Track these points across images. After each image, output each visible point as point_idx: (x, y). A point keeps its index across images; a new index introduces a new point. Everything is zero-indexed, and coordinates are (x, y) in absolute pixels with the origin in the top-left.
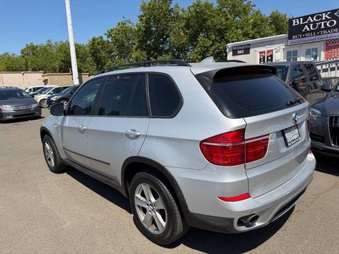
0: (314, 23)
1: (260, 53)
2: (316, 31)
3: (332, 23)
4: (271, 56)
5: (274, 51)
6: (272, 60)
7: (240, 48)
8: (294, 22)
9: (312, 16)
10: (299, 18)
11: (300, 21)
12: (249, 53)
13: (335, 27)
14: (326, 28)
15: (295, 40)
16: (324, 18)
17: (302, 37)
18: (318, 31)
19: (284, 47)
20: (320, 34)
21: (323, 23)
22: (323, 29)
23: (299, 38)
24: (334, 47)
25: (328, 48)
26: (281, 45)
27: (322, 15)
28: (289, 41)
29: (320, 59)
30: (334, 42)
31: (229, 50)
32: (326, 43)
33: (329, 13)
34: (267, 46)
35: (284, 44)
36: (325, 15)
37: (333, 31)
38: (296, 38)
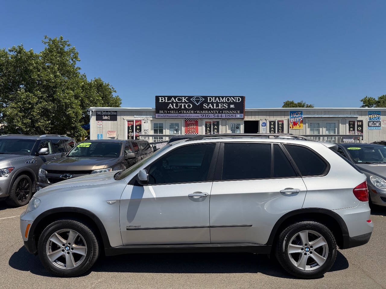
0: (177, 103)
1: (128, 121)
2: (178, 110)
3: (189, 106)
4: (140, 126)
5: (143, 122)
6: (140, 129)
7: (106, 113)
8: (160, 99)
9: (175, 97)
10: (164, 97)
11: (165, 99)
12: (116, 120)
13: (191, 109)
14: (185, 109)
15: (161, 114)
16: (183, 101)
17: (168, 113)
18: (180, 110)
19: (152, 119)
20: (181, 113)
21: (183, 104)
22: (183, 109)
23: (165, 113)
24: (192, 124)
25: (187, 125)
26: (149, 116)
27: (182, 98)
28: (157, 115)
29: (181, 133)
30: (191, 120)
31: (92, 115)
32: (185, 120)
33: (187, 98)
34: (135, 116)
35: (152, 117)
36: (184, 98)
37: (190, 112)
38: (162, 113)
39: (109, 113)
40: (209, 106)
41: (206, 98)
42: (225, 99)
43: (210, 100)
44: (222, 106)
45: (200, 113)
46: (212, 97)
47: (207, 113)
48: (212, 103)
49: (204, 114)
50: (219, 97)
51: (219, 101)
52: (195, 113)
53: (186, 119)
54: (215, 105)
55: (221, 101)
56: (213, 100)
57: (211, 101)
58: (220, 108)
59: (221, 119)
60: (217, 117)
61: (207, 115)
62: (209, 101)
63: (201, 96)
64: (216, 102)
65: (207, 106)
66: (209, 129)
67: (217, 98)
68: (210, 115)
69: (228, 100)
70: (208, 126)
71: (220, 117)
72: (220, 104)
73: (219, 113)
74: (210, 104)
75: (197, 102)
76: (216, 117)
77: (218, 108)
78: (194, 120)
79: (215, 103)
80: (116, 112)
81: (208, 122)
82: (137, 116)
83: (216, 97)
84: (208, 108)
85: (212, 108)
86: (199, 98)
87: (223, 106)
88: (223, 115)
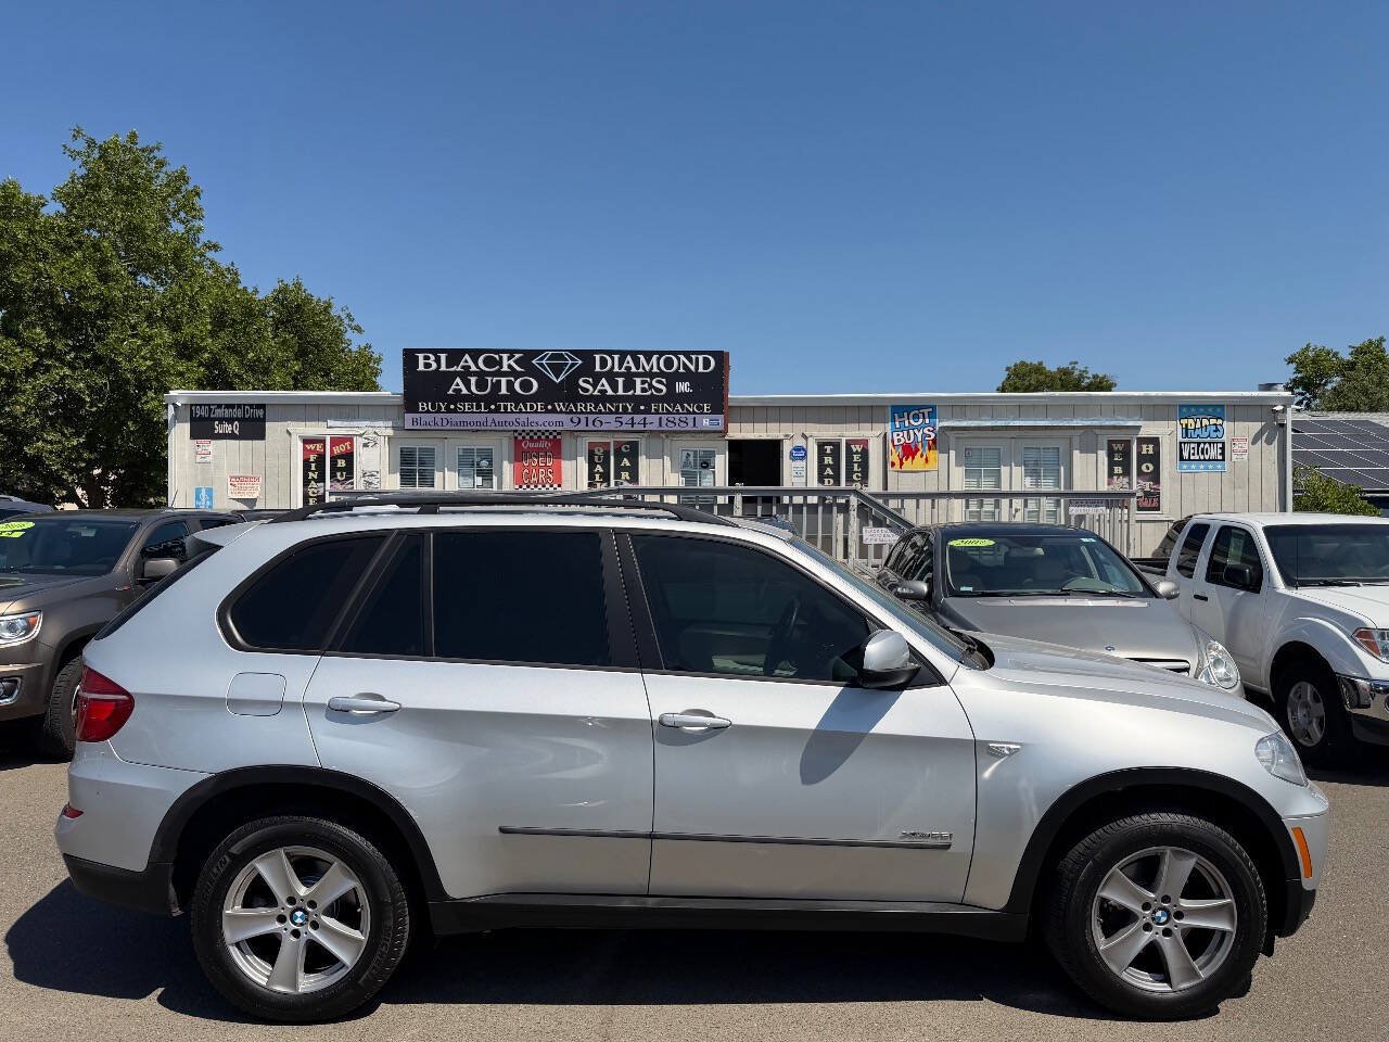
0: (481, 375)
1: (306, 441)
2: (488, 400)
3: (526, 386)
4: (349, 457)
5: (358, 442)
6: (349, 470)
7: (227, 413)
8: (421, 362)
9: (475, 354)
10: (435, 352)
11: (438, 360)
12: (262, 436)
13: (534, 399)
14: (513, 396)
15: (426, 416)
16: (505, 368)
17: (449, 411)
18: (492, 400)
20: (497, 410)
22: (505, 398)
23: (439, 411)
24: (537, 453)
25: (520, 455)
26: (381, 423)
27: (501, 358)
28: (409, 417)
29: (500, 484)
30: (535, 437)
31: (175, 417)
32: (516, 438)
33: (517, 356)
34: (331, 423)
35: (390, 424)
36: (509, 359)
37: (532, 407)
38: (428, 412)
39: (238, 413)
40: (599, 387)
41: (588, 355)
42: (658, 359)
43: (604, 363)
44: (646, 386)
45: (566, 413)
46: (610, 353)
47: (591, 413)
48: (611, 377)
49: (582, 417)
50: (634, 354)
51: (634, 369)
52: (548, 411)
53: (516, 434)
54: (621, 380)
55: (641, 370)
56: (613, 363)
57: (608, 368)
58: (638, 392)
59: (646, 435)
60: (629, 427)
61: (591, 417)
62: (598, 369)
63: (571, 351)
64: (623, 370)
65: (591, 388)
66: (601, 470)
67: (629, 358)
68: (602, 418)
69: (669, 364)
70: (599, 459)
71: (641, 428)
72: (638, 381)
73: (636, 411)
74: (604, 381)
75: (557, 370)
76: (624, 427)
77: (630, 393)
78: (547, 437)
79: (620, 375)
80: (263, 406)
81: (596, 444)
82: (338, 423)
83: (623, 354)
84: (596, 393)
85: (610, 392)
86: (560, 357)
87: (651, 386)
88: (650, 418)
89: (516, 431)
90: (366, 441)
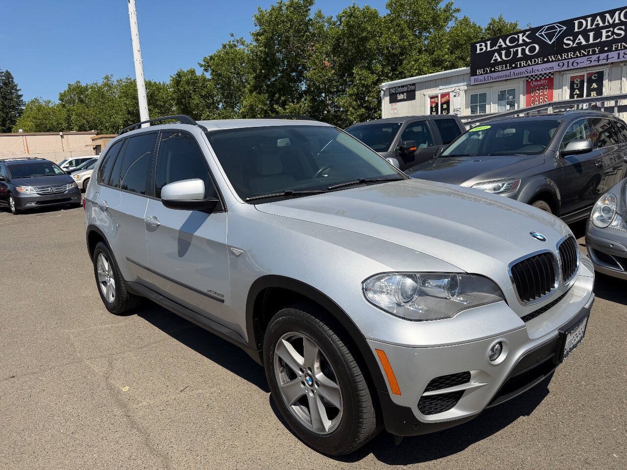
0: (508, 49)
1: (431, 98)
2: (510, 62)
3: (532, 49)
4: (448, 103)
5: (452, 95)
6: (448, 109)
7: (401, 90)
8: (478, 48)
9: (504, 38)
10: (484, 41)
11: (486, 46)
12: (414, 98)
13: (537, 56)
14: (526, 58)
15: (481, 76)
16: (521, 42)
17: (491, 72)
18: (513, 62)
19: (466, 88)
20: (516, 67)
21: (520, 49)
22: (520, 59)
23: (487, 73)
24: (539, 88)
25: (529, 90)
26: (461, 84)
27: (518, 36)
28: (473, 78)
29: (519, 107)
30: (538, 79)
31: (384, 95)
32: (527, 81)
33: (527, 33)
34: (441, 87)
35: (466, 83)
36: (523, 36)
37: (535, 61)
38: (482, 74)
39: (405, 89)
40: (576, 41)
41: (569, 23)
42: (620, 14)
44: (610, 34)
45: (556, 61)
46: (585, 18)
47: (572, 58)
48: (585, 33)
49: (565, 62)
50: (602, 15)
51: (601, 25)
52: (544, 62)
53: (528, 79)
54: (591, 34)
55: (607, 24)
56: (588, 24)
57: (583, 28)
58: (604, 39)
59: (609, 66)
60: (596, 63)
61: (571, 61)
62: (576, 30)
63: (559, 23)
64: (594, 27)
65: (571, 43)
66: (578, 93)
67: (598, 18)
68: (579, 60)
70: (577, 86)
71: (605, 62)
72: (604, 31)
73: (602, 51)
74: (580, 37)
75: (550, 36)
76: (593, 64)
77: (599, 40)
78: (545, 78)
79: (591, 30)
80: (414, 84)
81: (576, 77)
82: (444, 87)
83: (594, 17)
84: (575, 45)
85: (584, 43)
86: (554, 28)
87: (613, 33)
88: (611, 54)
89: (527, 77)
90: (455, 94)
